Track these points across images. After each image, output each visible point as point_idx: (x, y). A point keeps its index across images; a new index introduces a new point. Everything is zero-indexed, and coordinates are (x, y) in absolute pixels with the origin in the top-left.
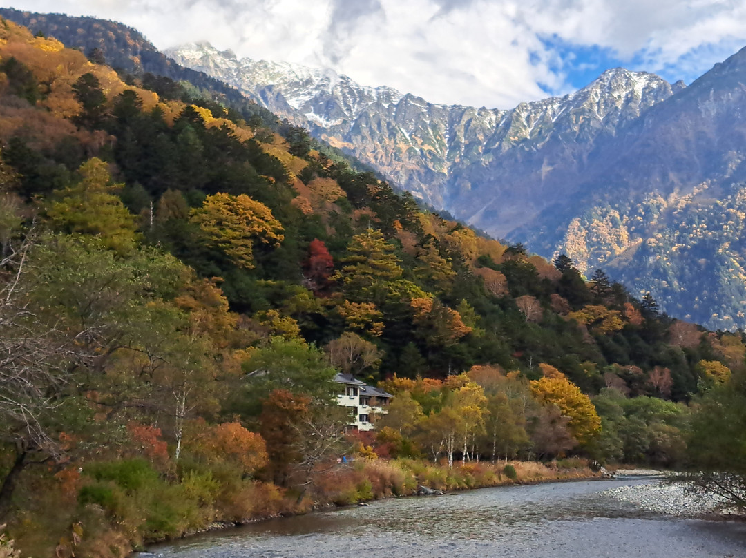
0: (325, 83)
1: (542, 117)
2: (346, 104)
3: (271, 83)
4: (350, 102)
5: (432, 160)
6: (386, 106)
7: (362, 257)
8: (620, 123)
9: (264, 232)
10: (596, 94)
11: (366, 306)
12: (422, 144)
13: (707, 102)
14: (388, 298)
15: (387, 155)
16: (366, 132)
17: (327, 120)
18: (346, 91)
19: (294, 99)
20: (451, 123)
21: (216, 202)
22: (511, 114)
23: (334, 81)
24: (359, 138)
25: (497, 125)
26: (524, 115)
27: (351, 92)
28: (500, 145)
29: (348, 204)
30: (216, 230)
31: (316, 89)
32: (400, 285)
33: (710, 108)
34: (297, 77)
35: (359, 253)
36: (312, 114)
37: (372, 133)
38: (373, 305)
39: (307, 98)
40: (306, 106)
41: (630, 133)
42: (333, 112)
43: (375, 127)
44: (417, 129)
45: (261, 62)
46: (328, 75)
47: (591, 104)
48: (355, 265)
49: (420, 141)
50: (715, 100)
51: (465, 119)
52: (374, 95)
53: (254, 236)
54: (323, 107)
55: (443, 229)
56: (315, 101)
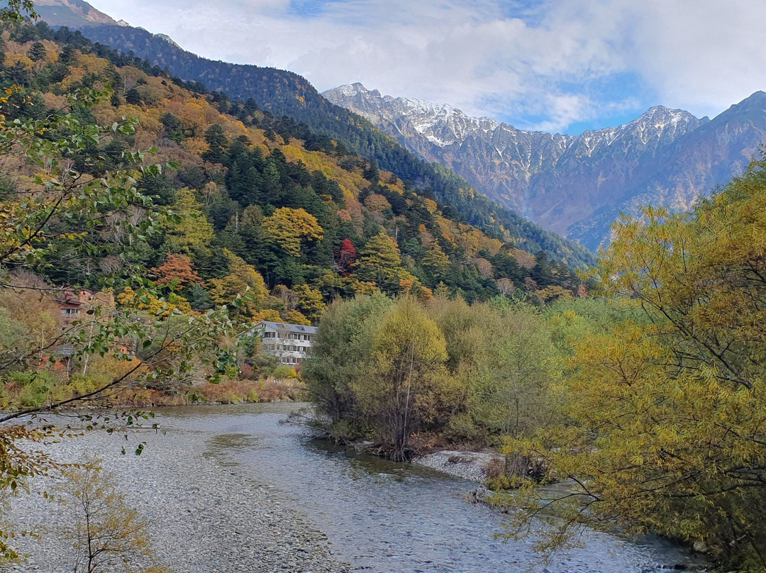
0: (443, 114)
1: (601, 142)
2: (456, 130)
3: (404, 114)
4: (460, 128)
5: (517, 172)
6: (486, 131)
7: (374, 252)
8: (658, 148)
9: (309, 234)
10: (642, 126)
11: (370, 284)
12: (511, 160)
13: (723, 134)
14: (386, 279)
15: (484, 168)
16: (471, 151)
17: (443, 141)
18: (457, 120)
19: (420, 126)
20: (534, 144)
21: (281, 214)
22: (578, 140)
23: (450, 113)
24: (465, 154)
25: (567, 147)
26: (588, 139)
27: (461, 121)
28: (568, 161)
29: (391, 213)
30: (277, 232)
31: (436, 119)
32: (396, 271)
33: (725, 138)
34: (423, 110)
35: (372, 249)
36: (432, 137)
37: (475, 151)
38: (375, 283)
39: (429, 125)
40: (428, 130)
41: (664, 155)
42: (447, 135)
43: (477, 147)
44: (507, 148)
45: (398, 99)
46: (445, 108)
47: (638, 133)
48: (369, 256)
49: (509, 157)
50: (729, 132)
51: (543, 141)
52: (477, 123)
53: (303, 236)
54: (440, 133)
55: (457, 231)
56: (435, 128)
